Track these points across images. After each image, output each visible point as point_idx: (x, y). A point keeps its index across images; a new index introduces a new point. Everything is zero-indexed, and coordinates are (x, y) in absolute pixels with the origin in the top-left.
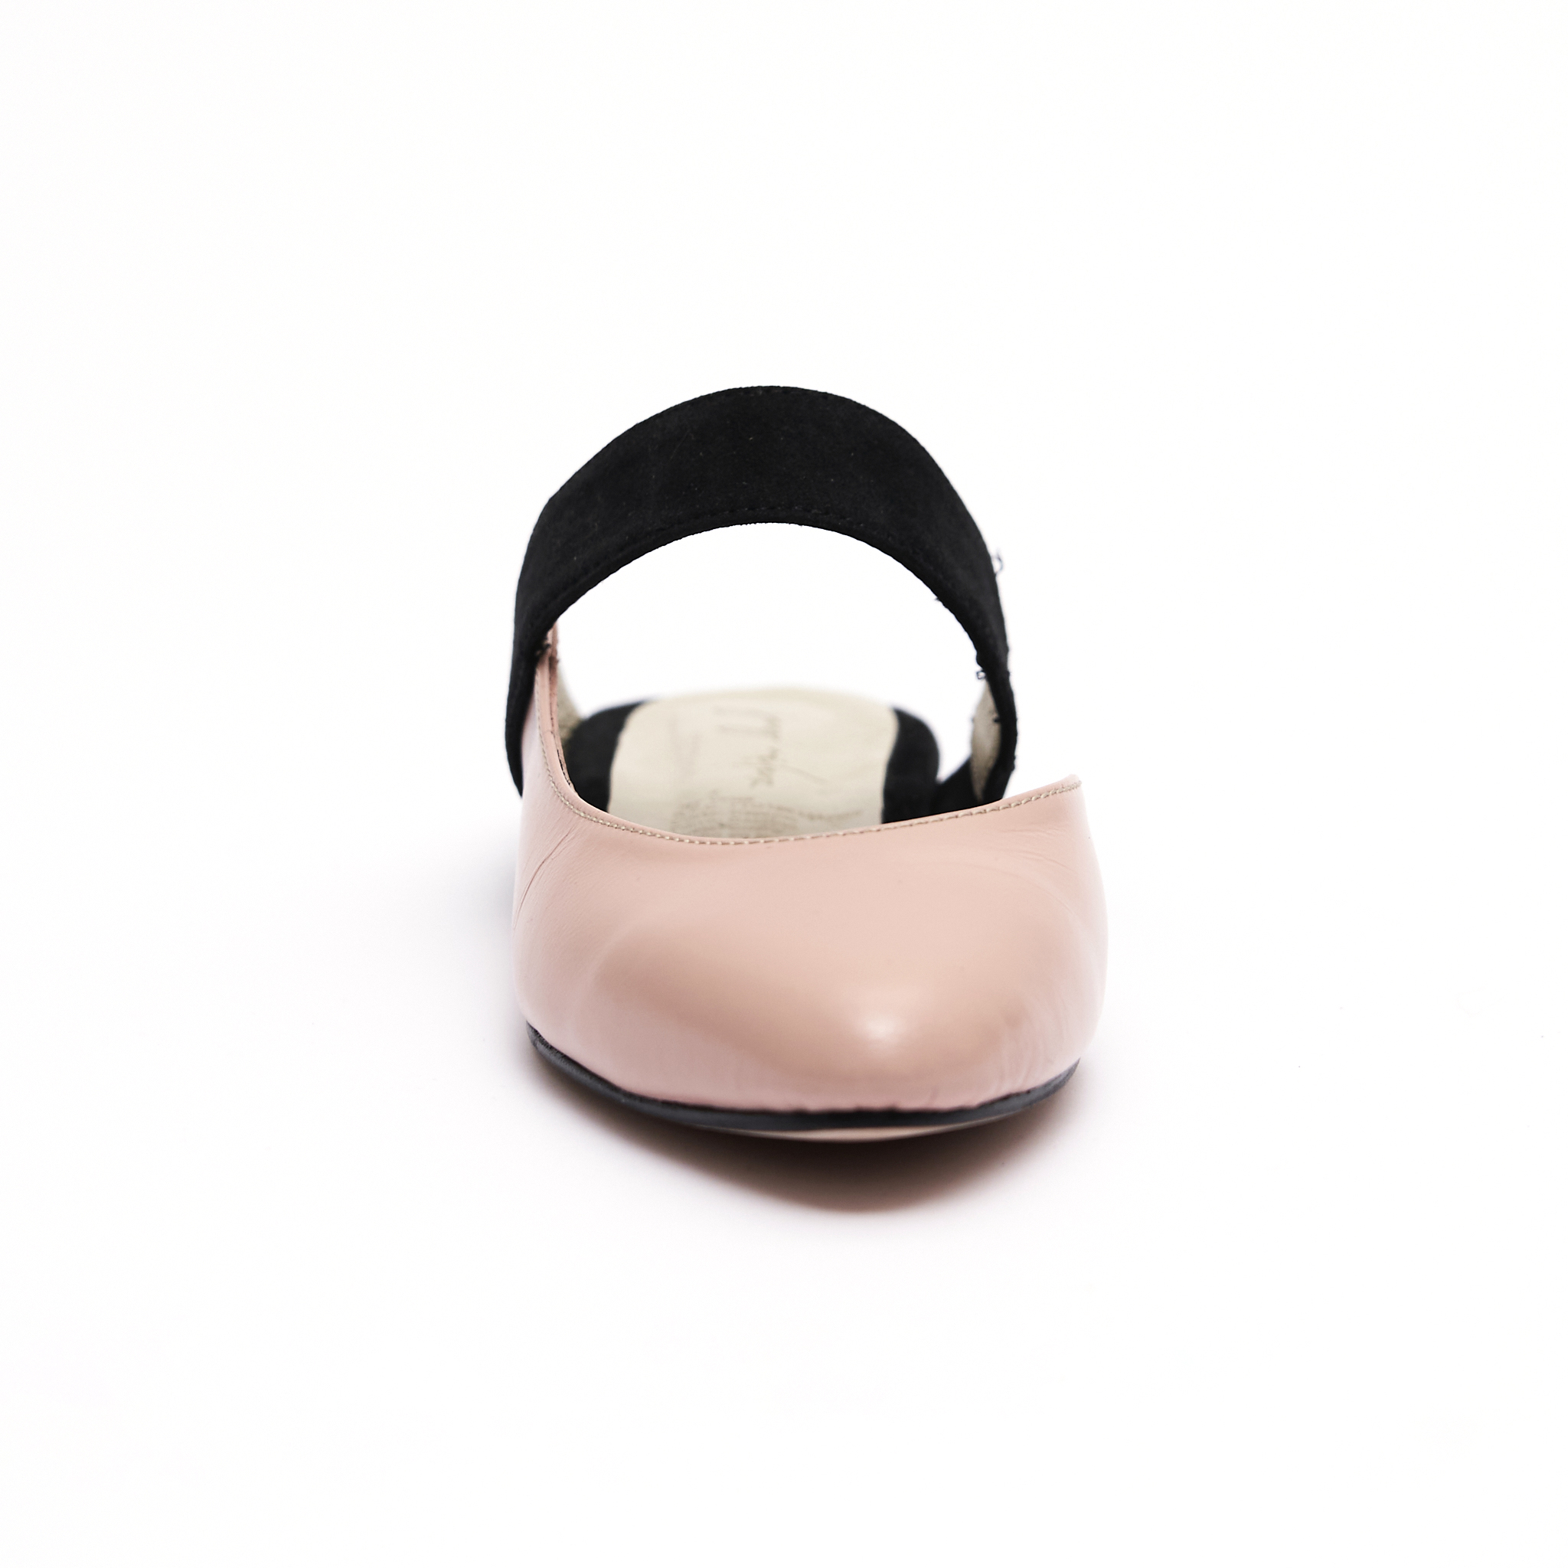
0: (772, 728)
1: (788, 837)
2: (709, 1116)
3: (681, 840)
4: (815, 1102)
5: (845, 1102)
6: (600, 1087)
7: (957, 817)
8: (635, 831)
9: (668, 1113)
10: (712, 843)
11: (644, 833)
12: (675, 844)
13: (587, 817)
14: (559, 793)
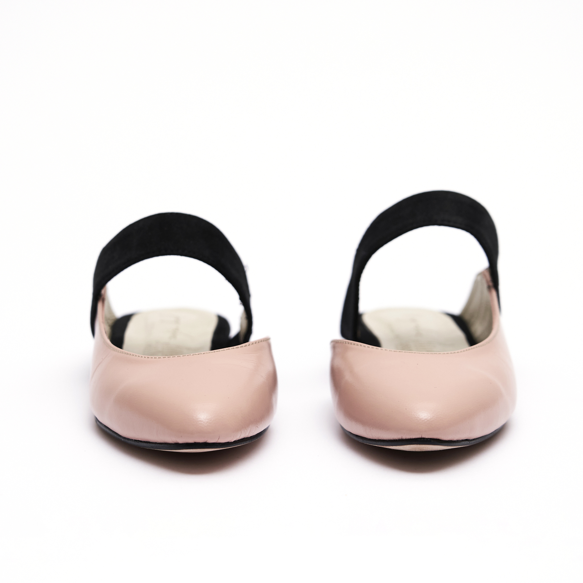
0: (177, 321)
1: (175, 356)
2: (148, 445)
3: (142, 357)
4: (181, 441)
5: (191, 440)
6: (115, 435)
7: (229, 349)
8: (128, 354)
9: (136, 443)
10: (155, 358)
11: (130, 355)
12: (140, 358)
13: (114, 350)
14: (105, 342)
